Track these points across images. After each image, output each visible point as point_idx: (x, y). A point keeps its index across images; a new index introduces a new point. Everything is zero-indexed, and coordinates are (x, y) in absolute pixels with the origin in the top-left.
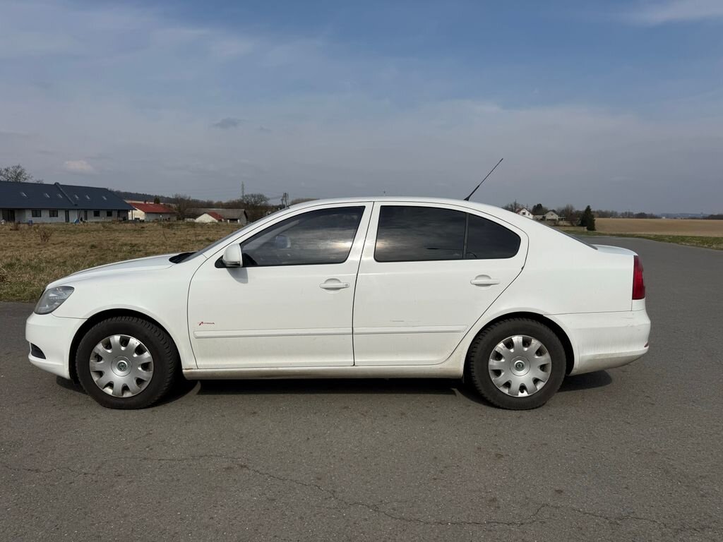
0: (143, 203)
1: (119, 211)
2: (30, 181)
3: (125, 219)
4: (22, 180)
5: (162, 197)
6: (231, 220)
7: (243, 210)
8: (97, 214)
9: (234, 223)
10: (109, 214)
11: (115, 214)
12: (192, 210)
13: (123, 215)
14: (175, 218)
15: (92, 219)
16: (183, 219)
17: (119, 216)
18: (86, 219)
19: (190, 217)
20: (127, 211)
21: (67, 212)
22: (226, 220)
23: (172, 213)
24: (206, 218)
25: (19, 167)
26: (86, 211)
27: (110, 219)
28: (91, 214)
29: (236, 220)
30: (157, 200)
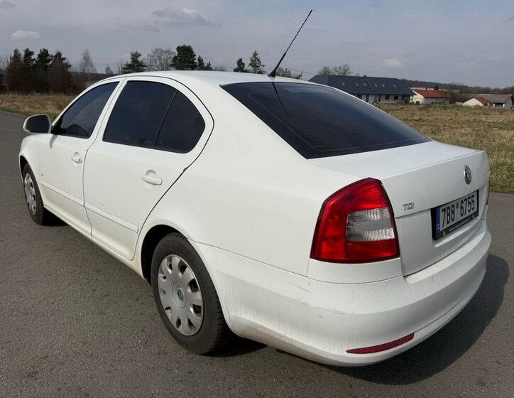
0: (424, 89)
1: (403, 96)
2: (352, 75)
3: (407, 102)
4: (347, 75)
5: (440, 84)
6: (496, 104)
7: (511, 95)
8: (387, 98)
9: (500, 107)
10: (396, 98)
11: (400, 97)
12: (463, 96)
13: (406, 98)
14: (448, 102)
15: (383, 101)
16: (454, 102)
17: (403, 99)
18: (379, 101)
19: (460, 101)
20: (409, 96)
21: (368, 96)
22: (491, 104)
23: (446, 98)
24: (473, 102)
25: (346, 66)
26: (380, 95)
27: (395, 102)
28: (383, 97)
29: (502, 104)
30: (436, 86)
